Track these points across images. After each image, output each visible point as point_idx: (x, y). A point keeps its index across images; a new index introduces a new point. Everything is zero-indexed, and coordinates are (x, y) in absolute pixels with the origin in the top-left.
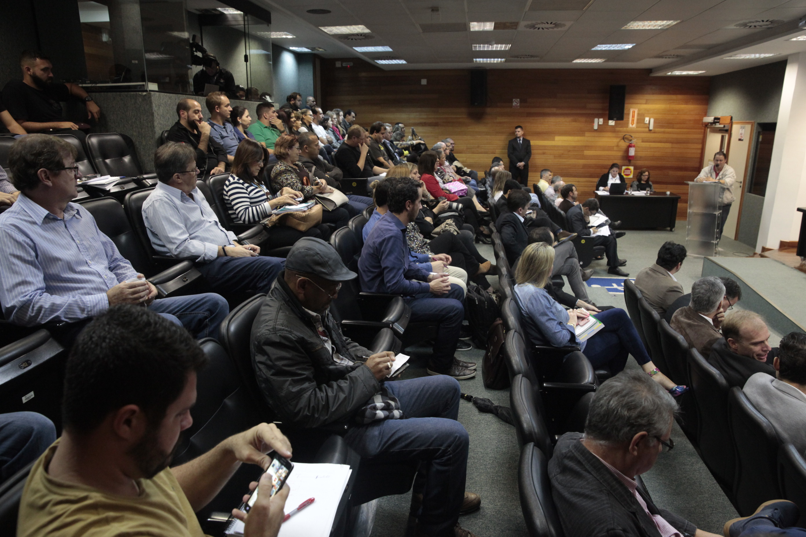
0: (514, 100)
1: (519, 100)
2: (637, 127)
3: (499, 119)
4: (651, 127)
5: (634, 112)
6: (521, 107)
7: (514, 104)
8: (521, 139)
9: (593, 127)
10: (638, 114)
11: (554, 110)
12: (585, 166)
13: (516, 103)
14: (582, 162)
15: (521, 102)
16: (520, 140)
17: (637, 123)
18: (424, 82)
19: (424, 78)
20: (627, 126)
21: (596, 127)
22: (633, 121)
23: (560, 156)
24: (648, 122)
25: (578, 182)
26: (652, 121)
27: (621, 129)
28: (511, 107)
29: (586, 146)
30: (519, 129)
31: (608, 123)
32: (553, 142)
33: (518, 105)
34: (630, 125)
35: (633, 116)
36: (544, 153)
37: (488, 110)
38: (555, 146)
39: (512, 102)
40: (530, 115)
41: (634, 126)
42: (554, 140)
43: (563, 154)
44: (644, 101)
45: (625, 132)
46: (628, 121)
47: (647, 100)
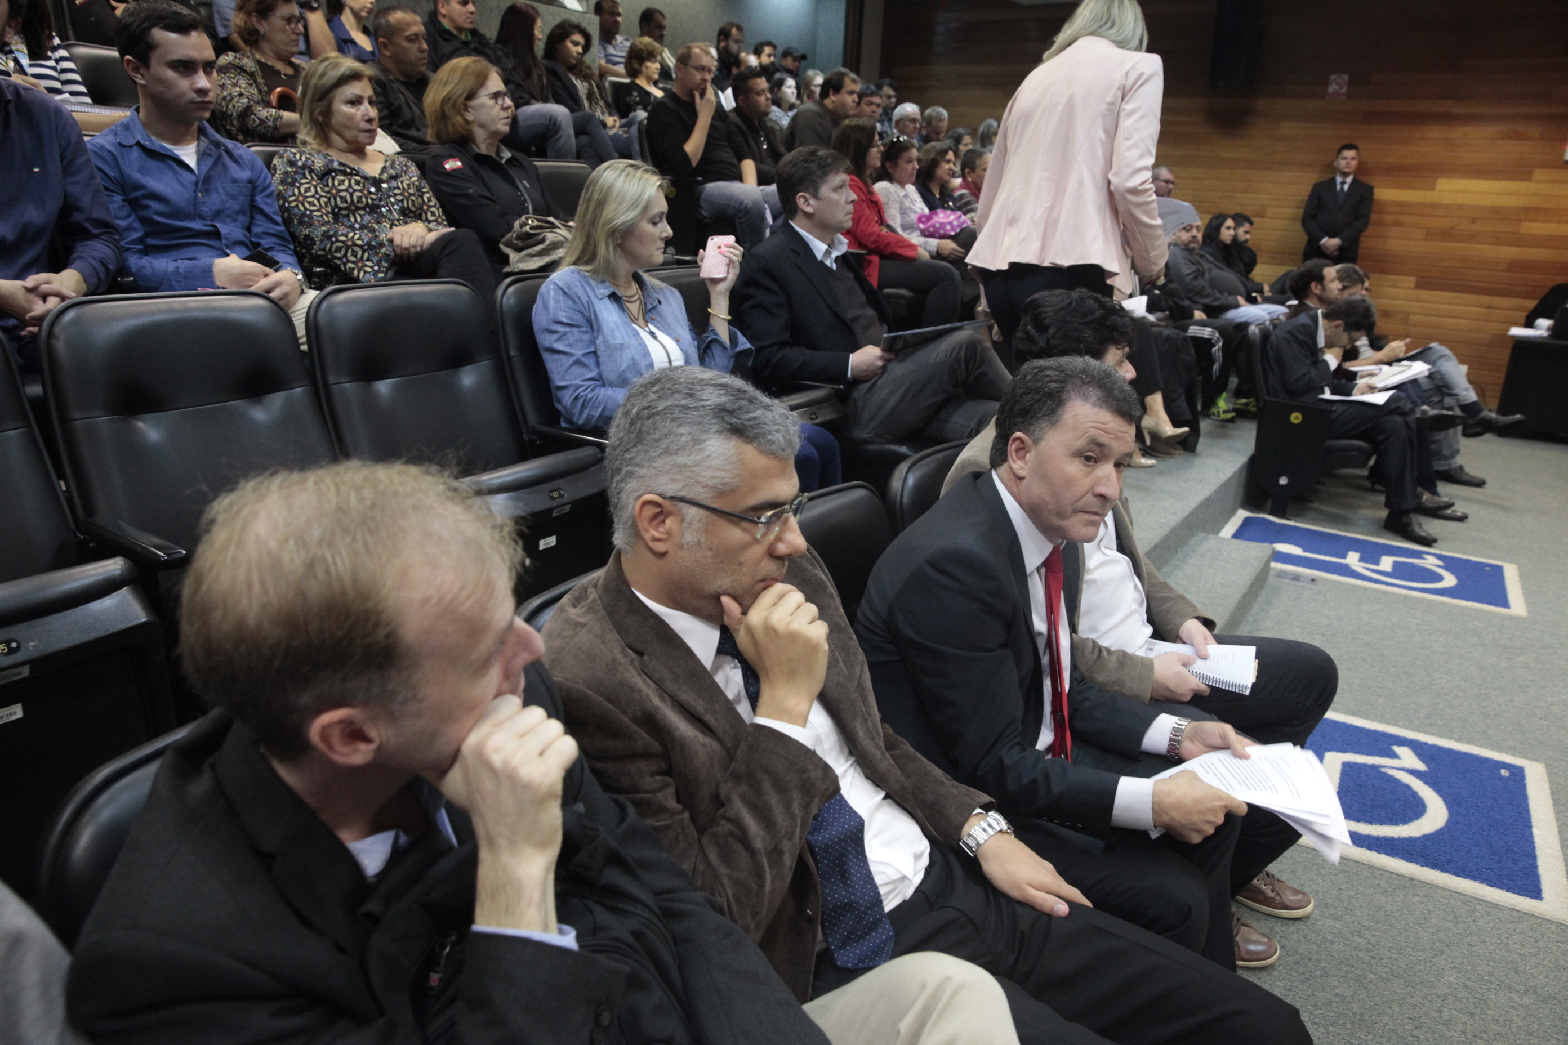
0: (1332, 77)
1: (1346, 77)
3: (1288, 129)
6: (1350, 95)
7: (1332, 88)
8: (1349, 180)
9: (1562, 154)
11: (1447, 106)
12: (1514, 265)
13: (1337, 85)
14: (1510, 252)
15: (1351, 83)
16: (1343, 183)
21: (1567, 155)
23: (1445, 235)
25: (1489, 307)
28: (1324, 95)
29: (1528, 209)
32: (1431, 193)
33: (1344, 90)
36: (1403, 224)
38: (1433, 205)
39: (1326, 83)
40: (1371, 118)
42: (1433, 189)
43: (1453, 228)
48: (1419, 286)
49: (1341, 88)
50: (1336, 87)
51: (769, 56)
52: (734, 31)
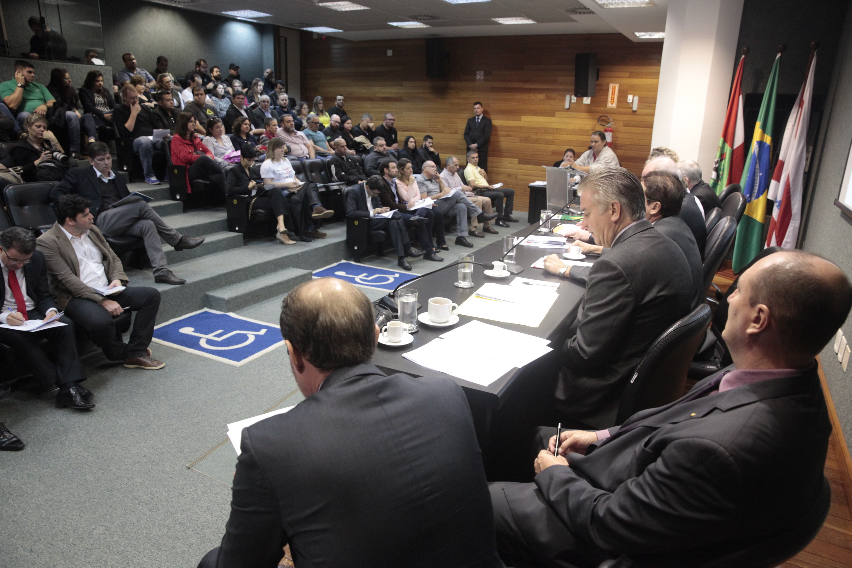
0: (478, 72)
1: (482, 72)
2: (618, 107)
3: (463, 95)
4: (635, 108)
5: (614, 88)
6: (485, 80)
7: (478, 77)
8: (480, 117)
9: (564, 106)
10: (620, 91)
11: (521, 85)
13: (480, 76)
14: (551, 147)
15: (485, 75)
16: (478, 119)
17: (618, 101)
18: (390, 53)
19: (390, 49)
20: (606, 106)
21: (567, 106)
22: (613, 99)
23: (526, 140)
24: (631, 101)
26: (636, 99)
27: (598, 108)
28: (475, 80)
30: (477, 106)
31: (582, 100)
32: (519, 122)
33: (482, 78)
34: (609, 105)
35: (613, 94)
36: (509, 136)
37: (452, 84)
38: (520, 128)
39: (475, 75)
40: (494, 90)
41: (614, 105)
42: (520, 120)
44: (627, 74)
45: (603, 113)
46: (607, 99)
47: (631, 73)
48: (520, 163)
49: (481, 77)
50: (480, 77)
51: (217, 72)
52: (202, 63)
